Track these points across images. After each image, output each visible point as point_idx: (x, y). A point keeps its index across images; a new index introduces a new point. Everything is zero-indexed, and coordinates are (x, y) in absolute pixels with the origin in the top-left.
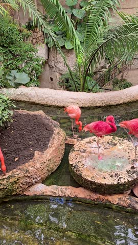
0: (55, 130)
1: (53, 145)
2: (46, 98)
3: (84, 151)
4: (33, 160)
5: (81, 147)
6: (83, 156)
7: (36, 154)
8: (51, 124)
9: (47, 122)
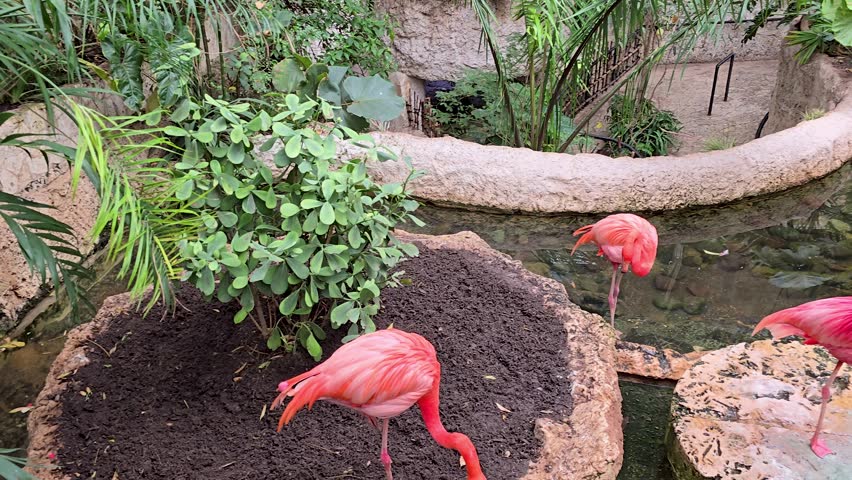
0: (566, 318)
1: (597, 390)
2: (448, 176)
3: (733, 414)
4: (542, 461)
5: (709, 394)
6: (737, 437)
7: (549, 435)
8: (535, 290)
9: (510, 279)
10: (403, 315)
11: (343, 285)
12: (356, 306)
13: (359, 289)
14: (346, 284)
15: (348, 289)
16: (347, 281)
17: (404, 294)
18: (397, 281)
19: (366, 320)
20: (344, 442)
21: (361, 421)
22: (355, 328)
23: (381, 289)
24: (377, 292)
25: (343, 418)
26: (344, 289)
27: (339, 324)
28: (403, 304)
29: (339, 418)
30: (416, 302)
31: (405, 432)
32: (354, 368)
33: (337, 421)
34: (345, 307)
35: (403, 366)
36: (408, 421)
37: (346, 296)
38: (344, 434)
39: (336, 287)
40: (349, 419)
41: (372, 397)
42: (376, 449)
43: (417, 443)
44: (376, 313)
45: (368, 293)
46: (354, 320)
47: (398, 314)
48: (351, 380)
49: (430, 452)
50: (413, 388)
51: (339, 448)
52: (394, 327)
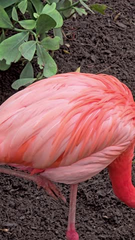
10: (93, 57)
11: (14, 9)
12: (31, 38)
13: (36, 15)
14: (18, 10)
15: (21, 18)
16: (19, 6)
17: (96, 29)
18: (87, 7)
19: (44, 57)
20: (15, 217)
21: (37, 193)
22: (29, 69)
23: (65, 19)
24: (60, 22)
25: (14, 187)
26: (15, 17)
27: (8, 63)
28: (95, 42)
29: (9, 187)
30: (113, 39)
31: (95, 207)
32: (37, 121)
33: (6, 191)
34: (17, 40)
35: (99, 110)
36: (99, 192)
37: (18, 25)
38: (15, 208)
39: (5, 14)
40: (21, 189)
41: (61, 158)
42: (56, 227)
43: (111, 221)
44: (58, 48)
45: (47, 21)
46: (29, 57)
47: (87, 55)
48: (33, 136)
49: (127, 233)
50: (112, 142)
51: (9, 224)
52: (81, 72)
